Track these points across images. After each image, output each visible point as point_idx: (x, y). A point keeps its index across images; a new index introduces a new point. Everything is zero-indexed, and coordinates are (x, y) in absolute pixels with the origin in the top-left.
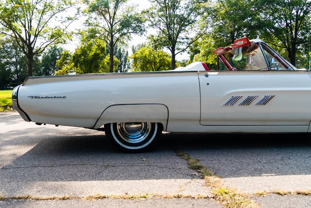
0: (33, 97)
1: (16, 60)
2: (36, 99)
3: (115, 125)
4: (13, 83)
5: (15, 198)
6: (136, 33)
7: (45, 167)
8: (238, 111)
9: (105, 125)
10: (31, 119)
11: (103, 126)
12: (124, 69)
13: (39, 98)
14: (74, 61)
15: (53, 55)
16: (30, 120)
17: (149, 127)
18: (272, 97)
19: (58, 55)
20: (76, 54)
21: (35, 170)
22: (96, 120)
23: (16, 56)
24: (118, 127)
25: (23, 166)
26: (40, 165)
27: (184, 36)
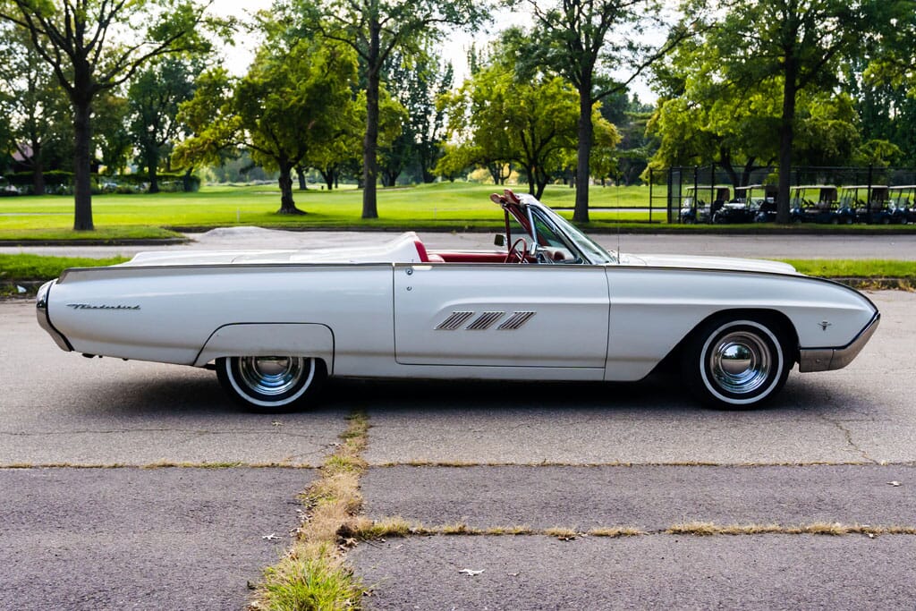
0: (77, 306)
1: (31, 84)
2: (83, 310)
3: (234, 360)
4: (20, 173)
5: (47, 466)
6: (457, 23)
7: (96, 432)
8: (464, 339)
9: (217, 360)
10: (75, 348)
11: (213, 362)
12: (436, 129)
13: (89, 307)
14: (240, 109)
15: (170, 70)
16: (71, 348)
17: (301, 365)
18: (530, 315)
19: (189, 73)
20: (249, 85)
21: (79, 437)
22: (197, 352)
23: (28, 70)
24: (242, 365)
25: (57, 431)
26: (87, 430)
27: (621, 37)
